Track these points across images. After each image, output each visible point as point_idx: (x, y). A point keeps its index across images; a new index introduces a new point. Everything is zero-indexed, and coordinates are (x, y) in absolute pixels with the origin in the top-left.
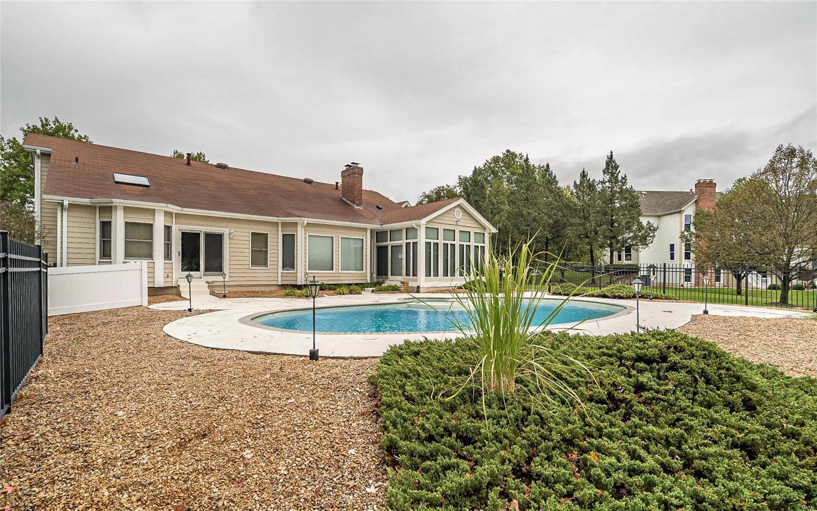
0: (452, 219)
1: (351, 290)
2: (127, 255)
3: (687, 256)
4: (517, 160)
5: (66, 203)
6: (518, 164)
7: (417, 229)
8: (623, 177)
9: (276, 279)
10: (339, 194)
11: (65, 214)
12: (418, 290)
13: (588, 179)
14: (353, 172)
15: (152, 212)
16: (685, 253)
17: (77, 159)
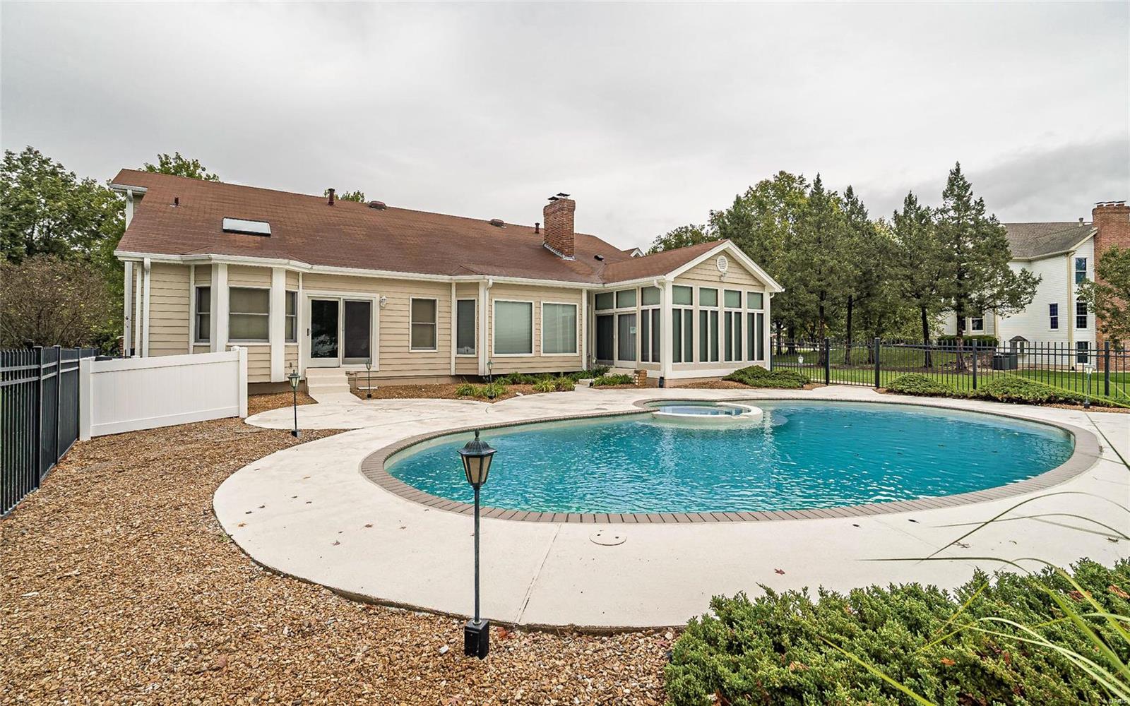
0: (714, 273)
1: (559, 384)
2: (233, 336)
3: (1082, 323)
4: (795, 185)
5: (147, 262)
6: (797, 191)
7: (659, 289)
8: (978, 201)
9: (448, 366)
10: (541, 239)
11: (147, 278)
12: (661, 383)
13: (917, 206)
14: (561, 208)
15: (269, 271)
16: (1078, 317)
17: (177, 200)
